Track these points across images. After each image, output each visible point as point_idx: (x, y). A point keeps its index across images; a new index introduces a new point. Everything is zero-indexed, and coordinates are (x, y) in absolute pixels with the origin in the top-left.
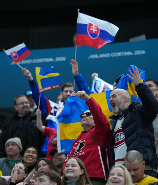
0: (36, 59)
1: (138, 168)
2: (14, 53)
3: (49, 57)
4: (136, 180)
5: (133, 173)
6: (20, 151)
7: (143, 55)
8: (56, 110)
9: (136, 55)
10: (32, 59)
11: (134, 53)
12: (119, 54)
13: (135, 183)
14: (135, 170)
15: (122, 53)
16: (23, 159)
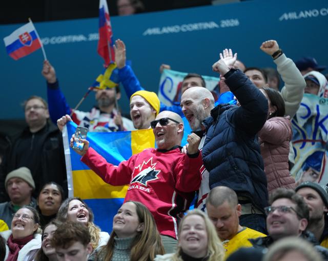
0: (57, 36)
1: (230, 216)
2: (26, 35)
3: (77, 34)
4: (227, 235)
5: (220, 224)
6: (31, 189)
7: (235, 27)
8: (87, 123)
9: (223, 28)
10: (50, 37)
11: (219, 24)
12: (195, 27)
13: (225, 240)
14: (224, 218)
15: (200, 25)
16: (38, 204)
